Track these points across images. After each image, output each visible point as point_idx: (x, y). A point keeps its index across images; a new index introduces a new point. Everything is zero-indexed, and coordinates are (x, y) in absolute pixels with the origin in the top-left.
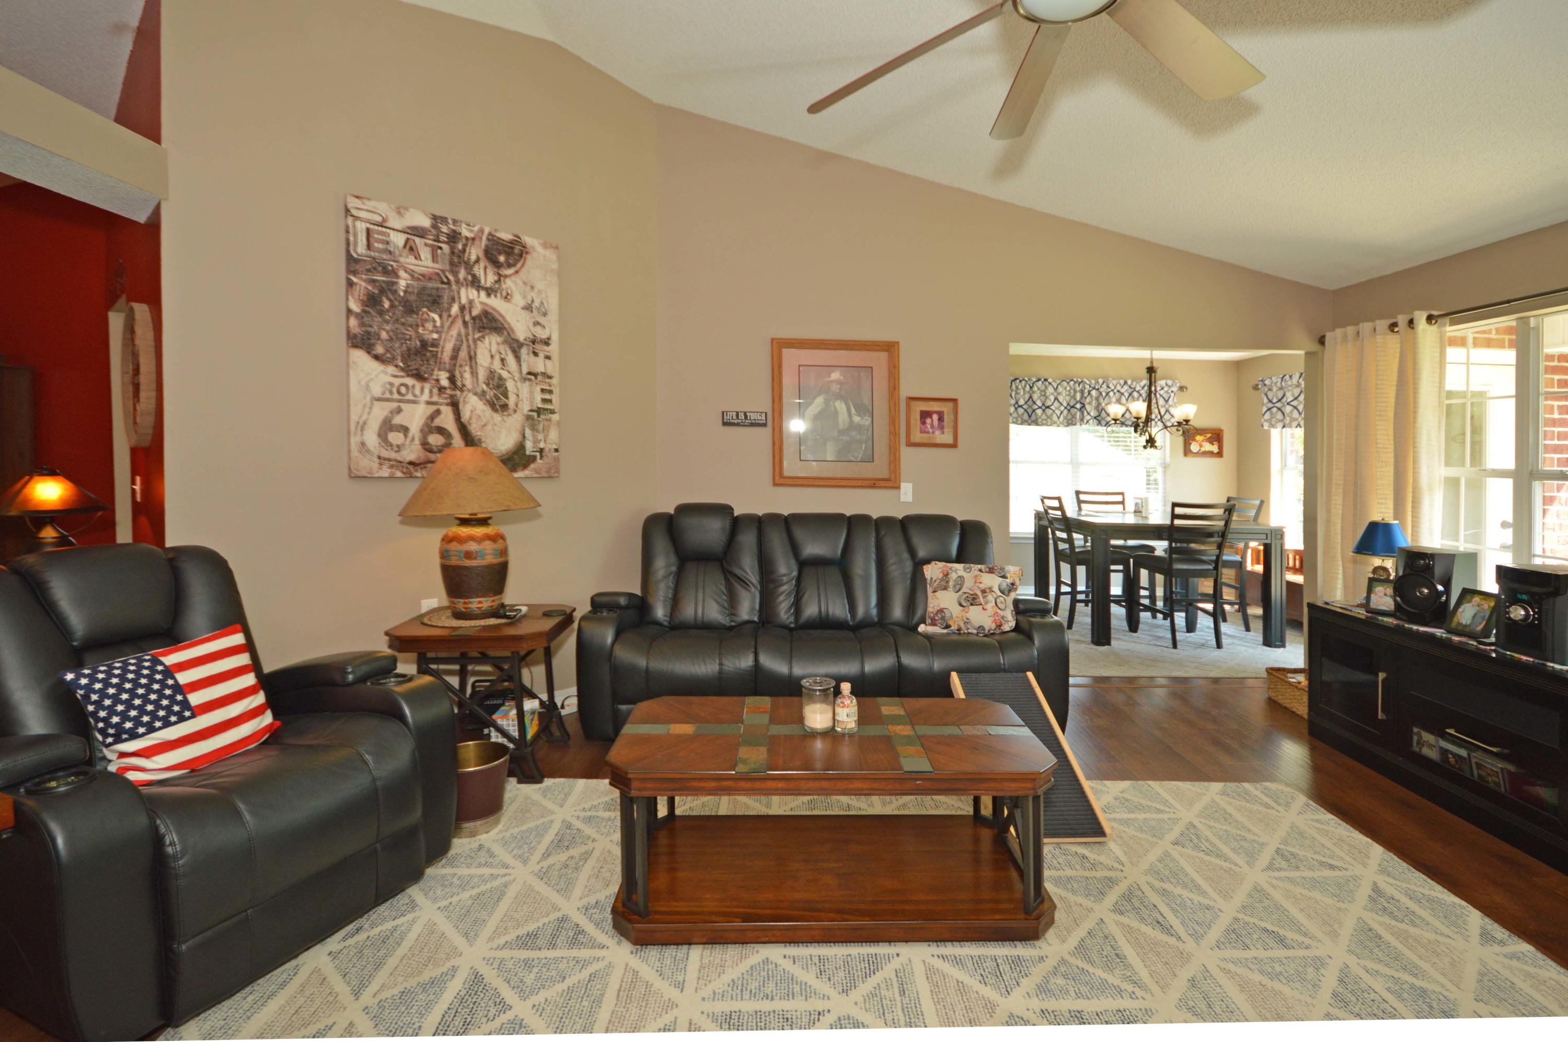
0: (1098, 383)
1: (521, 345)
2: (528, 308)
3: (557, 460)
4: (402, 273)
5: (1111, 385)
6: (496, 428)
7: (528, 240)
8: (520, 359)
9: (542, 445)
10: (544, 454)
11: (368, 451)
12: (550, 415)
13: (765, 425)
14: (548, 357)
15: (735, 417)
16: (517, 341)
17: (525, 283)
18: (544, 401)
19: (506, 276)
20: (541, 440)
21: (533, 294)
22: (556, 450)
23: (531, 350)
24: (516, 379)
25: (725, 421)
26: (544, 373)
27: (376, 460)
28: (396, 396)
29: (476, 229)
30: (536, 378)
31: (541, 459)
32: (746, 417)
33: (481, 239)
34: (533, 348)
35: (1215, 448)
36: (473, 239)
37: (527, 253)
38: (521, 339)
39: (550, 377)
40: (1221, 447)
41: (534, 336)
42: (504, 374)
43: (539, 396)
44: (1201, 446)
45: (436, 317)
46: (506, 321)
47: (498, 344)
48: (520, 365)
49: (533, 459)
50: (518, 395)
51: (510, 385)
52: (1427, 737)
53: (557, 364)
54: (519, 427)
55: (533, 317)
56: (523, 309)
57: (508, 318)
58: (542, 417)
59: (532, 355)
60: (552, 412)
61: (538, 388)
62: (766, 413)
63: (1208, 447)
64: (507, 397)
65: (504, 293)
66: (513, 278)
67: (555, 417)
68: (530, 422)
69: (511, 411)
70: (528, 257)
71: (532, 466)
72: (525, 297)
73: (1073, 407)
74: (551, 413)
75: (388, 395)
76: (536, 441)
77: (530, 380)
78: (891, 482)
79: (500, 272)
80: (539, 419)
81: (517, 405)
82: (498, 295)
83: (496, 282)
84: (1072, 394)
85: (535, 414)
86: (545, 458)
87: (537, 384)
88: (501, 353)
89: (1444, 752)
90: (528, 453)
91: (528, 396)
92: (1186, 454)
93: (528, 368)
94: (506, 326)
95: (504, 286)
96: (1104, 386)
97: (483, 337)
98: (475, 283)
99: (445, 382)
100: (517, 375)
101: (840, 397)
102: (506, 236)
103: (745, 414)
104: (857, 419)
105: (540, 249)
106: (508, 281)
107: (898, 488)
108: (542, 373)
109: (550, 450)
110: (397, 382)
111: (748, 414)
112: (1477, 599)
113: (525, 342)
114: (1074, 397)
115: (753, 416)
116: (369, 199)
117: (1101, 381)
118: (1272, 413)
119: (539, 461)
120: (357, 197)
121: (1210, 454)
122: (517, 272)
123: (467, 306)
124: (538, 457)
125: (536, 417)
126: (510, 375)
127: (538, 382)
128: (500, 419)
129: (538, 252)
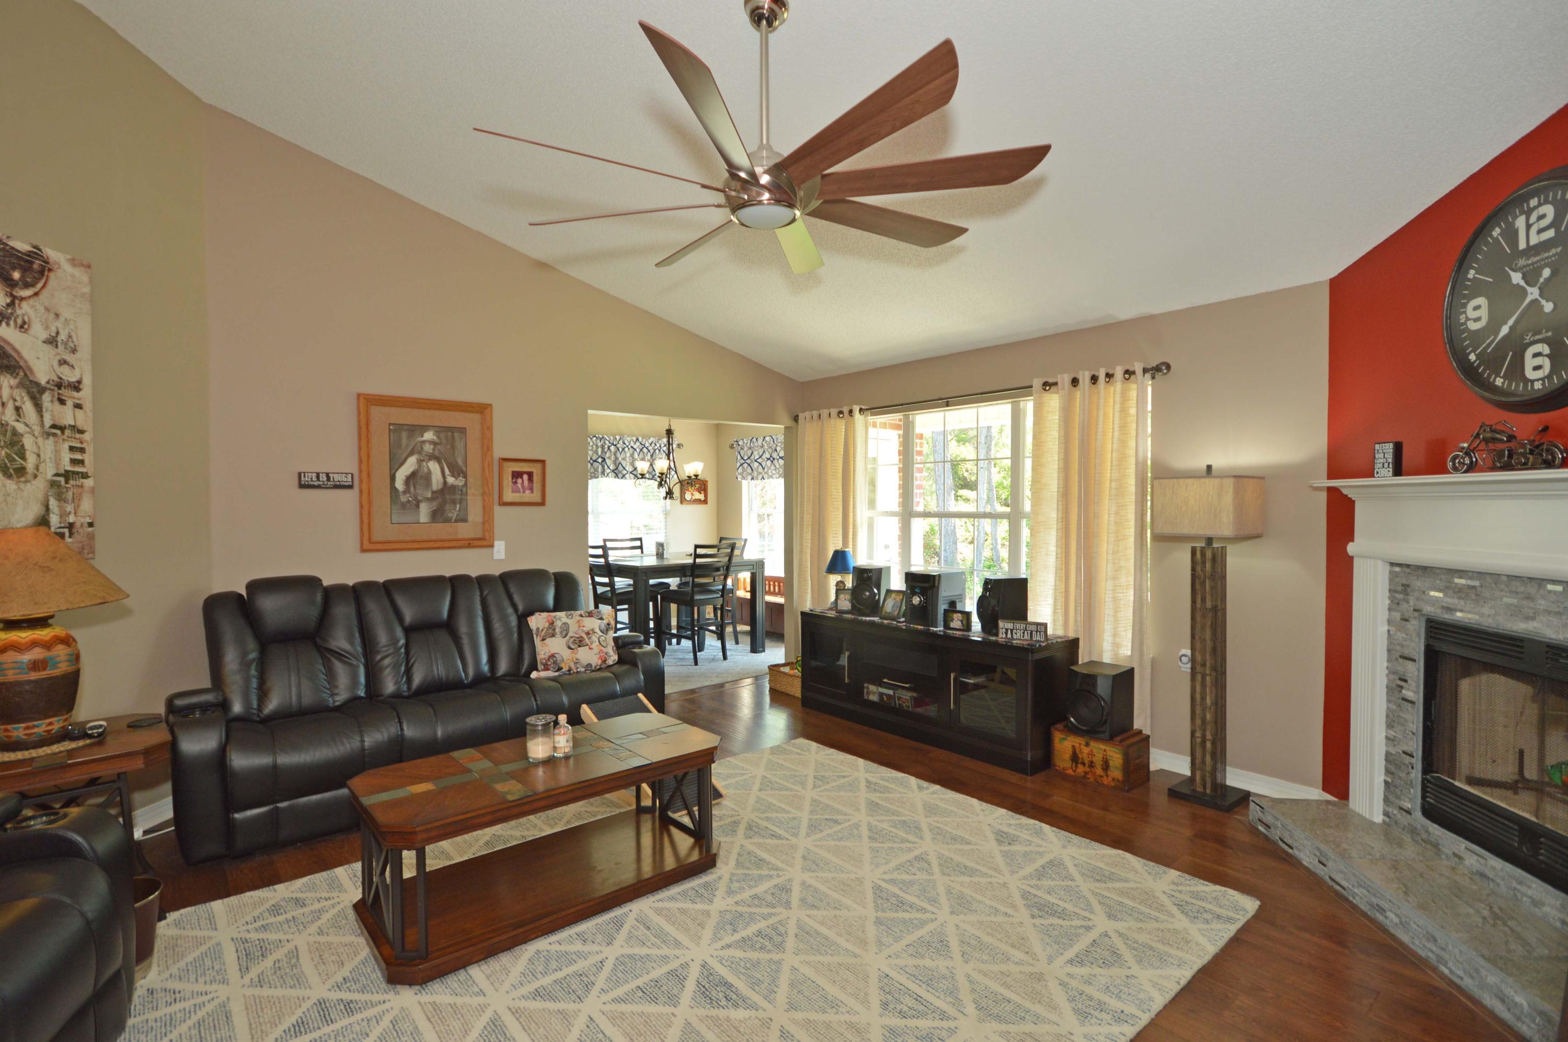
0: (616, 439)
1: (42, 390)
2: (52, 341)
3: (91, 537)
5: (626, 442)
6: (9, 499)
7: (51, 253)
8: (41, 408)
9: (71, 519)
10: (74, 530)
12: (82, 480)
13: (350, 487)
14: (78, 406)
15: (314, 479)
16: (37, 384)
17: (47, 309)
18: (74, 462)
19: (22, 299)
20: (69, 513)
21: (59, 324)
22: (91, 525)
23: (56, 396)
24: (36, 433)
25: (303, 483)
26: (74, 427)
30: (63, 433)
31: (70, 537)
32: (328, 478)
34: (59, 394)
35: (702, 497)
37: (50, 270)
38: (43, 382)
39: (82, 432)
40: (706, 496)
41: (60, 378)
42: (20, 427)
43: (66, 456)
44: (692, 495)
46: (21, 357)
47: (11, 387)
48: (42, 416)
50: (39, 456)
51: (28, 442)
52: (872, 688)
53: (90, 414)
54: (40, 496)
55: (58, 354)
56: (44, 342)
57: (25, 354)
58: (71, 482)
59: (57, 403)
60: (85, 476)
61: (66, 446)
62: (352, 474)
63: (698, 496)
64: (23, 458)
65: (19, 321)
66: (31, 301)
67: (88, 483)
68: (54, 490)
69: (29, 477)
70: (52, 275)
72: (47, 328)
73: (595, 461)
74: (83, 478)
76: (63, 515)
77: (54, 435)
78: (484, 541)
79: (14, 293)
80: (68, 486)
81: (37, 468)
82: (12, 323)
83: (8, 305)
84: (594, 449)
85: (62, 479)
86: (76, 535)
87: (64, 440)
88: (15, 400)
89: (881, 695)
91: (53, 456)
92: (681, 503)
93: (53, 419)
94: (22, 364)
95: (19, 312)
96: (621, 442)
100: (37, 429)
101: (431, 457)
102: (23, 247)
103: (327, 475)
104: (451, 480)
105: (67, 267)
106: (24, 305)
107: (492, 546)
108: (70, 426)
109: (82, 525)
111: (331, 475)
112: (893, 595)
113: (48, 386)
114: (596, 452)
115: (337, 478)
117: (618, 437)
118: (743, 468)
121: (698, 501)
122: (36, 294)
124: (67, 534)
125: (63, 483)
126: (27, 429)
127: (65, 437)
128: (14, 487)
129: (64, 271)
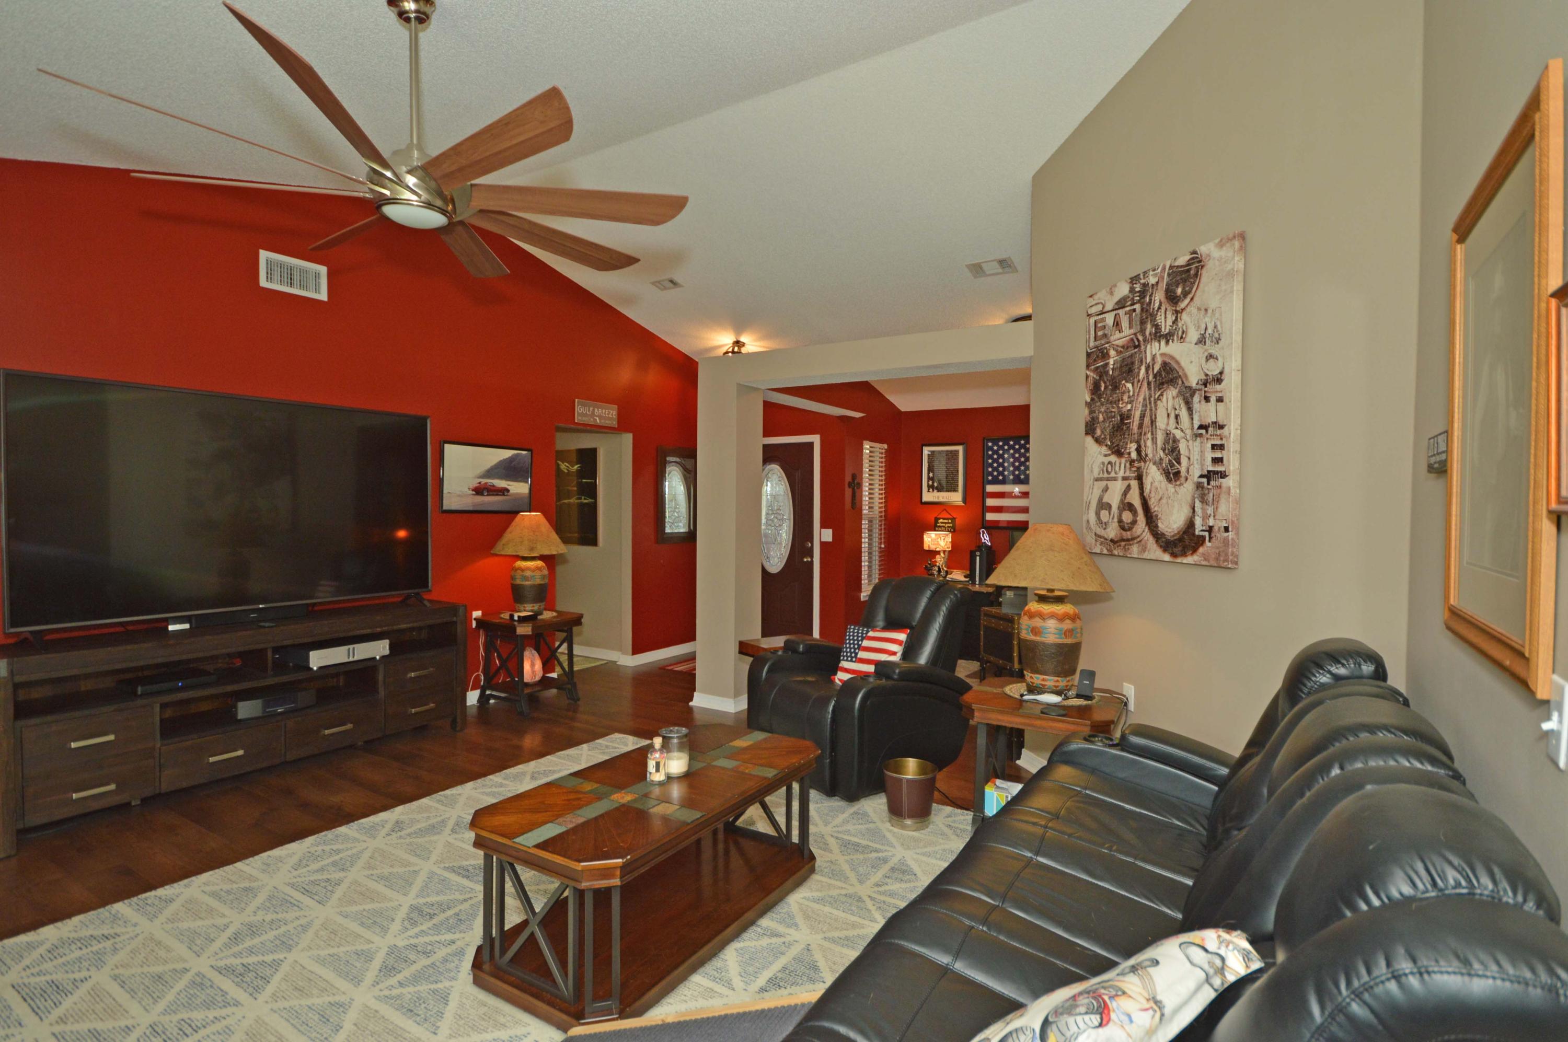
1: (1193, 392)
4: (1112, 353)
6: (1170, 501)
7: (1203, 250)
8: (1192, 411)
9: (1211, 522)
10: (1213, 535)
11: (1090, 528)
14: (1221, 400)
16: (1190, 388)
17: (1199, 309)
18: (1212, 461)
19: (1183, 311)
20: (1210, 516)
21: (1207, 319)
22: (1227, 529)
23: (1202, 395)
24: (1188, 437)
26: (1215, 423)
27: (1094, 537)
28: (1106, 475)
29: (1159, 270)
30: (1206, 432)
31: (1210, 541)
33: (1163, 278)
34: (1205, 392)
36: (1157, 283)
37: (1203, 267)
38: (1194, 384)
39: (1221, 427)
41: (1207, 375)
42: (1178, 434)
43: (1209, 456)
45: (1129, 385)
46: (1180, 367)
47: (1172, 398)
48: (1193, 419)
49: (1200, 541)
50: (1189, 458)
51: (1182, 447)
54: (1189, 499)
55: (1206, 350)
56: (1196, 344)
58: (1212, 483)
59: (1203, 402)
60: (1223, 475)
61: (1209, 445)
64: (1179, 463)
65: (1180, 333)
66: (1189, 309)
67: (1227, 483)
68: (1199, 492)
69: (1183, 479)
70: (1205, 271)
71: (1201, 550)
72: (1199, 328)
74: (1221, 478)
75: (1101, 475)
76: (1205, 517)
77: (1201, 435)
80: (1209, 487)
81: (1188, 471)
82: (1175, 338)
83: (1174, 322)
85: (1205, 480)
86: (1214, 540)
87: (1206, 439)
88: (1176, 409)
90: (1197, 533)
91: (1199, 458)
93: (1200, 420)
94: (1181, 373)
95: (1180, 325)
97: (1162, 395)
98: (1158, 335)
99: (1134, 455)
100: (1189, 432)
102: (1182, 260)
105: (1216, 253)
108: (1212, 423)
109: (1220, 529)
110: (1106, 460)
116: (1096, 293)
119: (1208, 544)
120: (1091, 296)
122: (1193, 299)
123: (1151, 364)
124: (1207, 538)
125: (1206, 484)
126: (1183, 434)
127: (1208, 436)
128: (1173, 490)
129: (1214, 258)
